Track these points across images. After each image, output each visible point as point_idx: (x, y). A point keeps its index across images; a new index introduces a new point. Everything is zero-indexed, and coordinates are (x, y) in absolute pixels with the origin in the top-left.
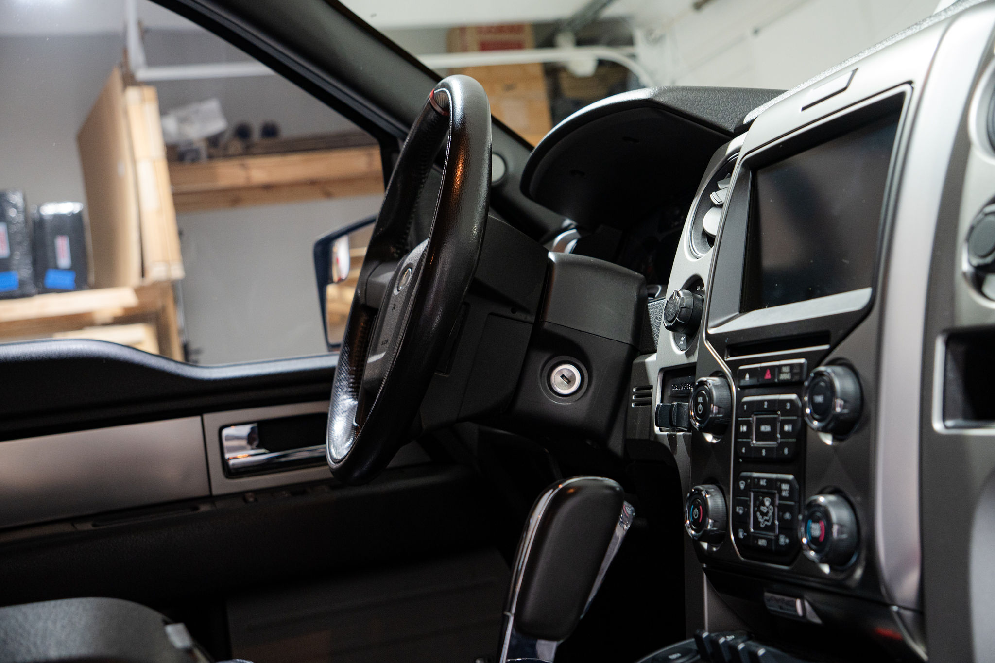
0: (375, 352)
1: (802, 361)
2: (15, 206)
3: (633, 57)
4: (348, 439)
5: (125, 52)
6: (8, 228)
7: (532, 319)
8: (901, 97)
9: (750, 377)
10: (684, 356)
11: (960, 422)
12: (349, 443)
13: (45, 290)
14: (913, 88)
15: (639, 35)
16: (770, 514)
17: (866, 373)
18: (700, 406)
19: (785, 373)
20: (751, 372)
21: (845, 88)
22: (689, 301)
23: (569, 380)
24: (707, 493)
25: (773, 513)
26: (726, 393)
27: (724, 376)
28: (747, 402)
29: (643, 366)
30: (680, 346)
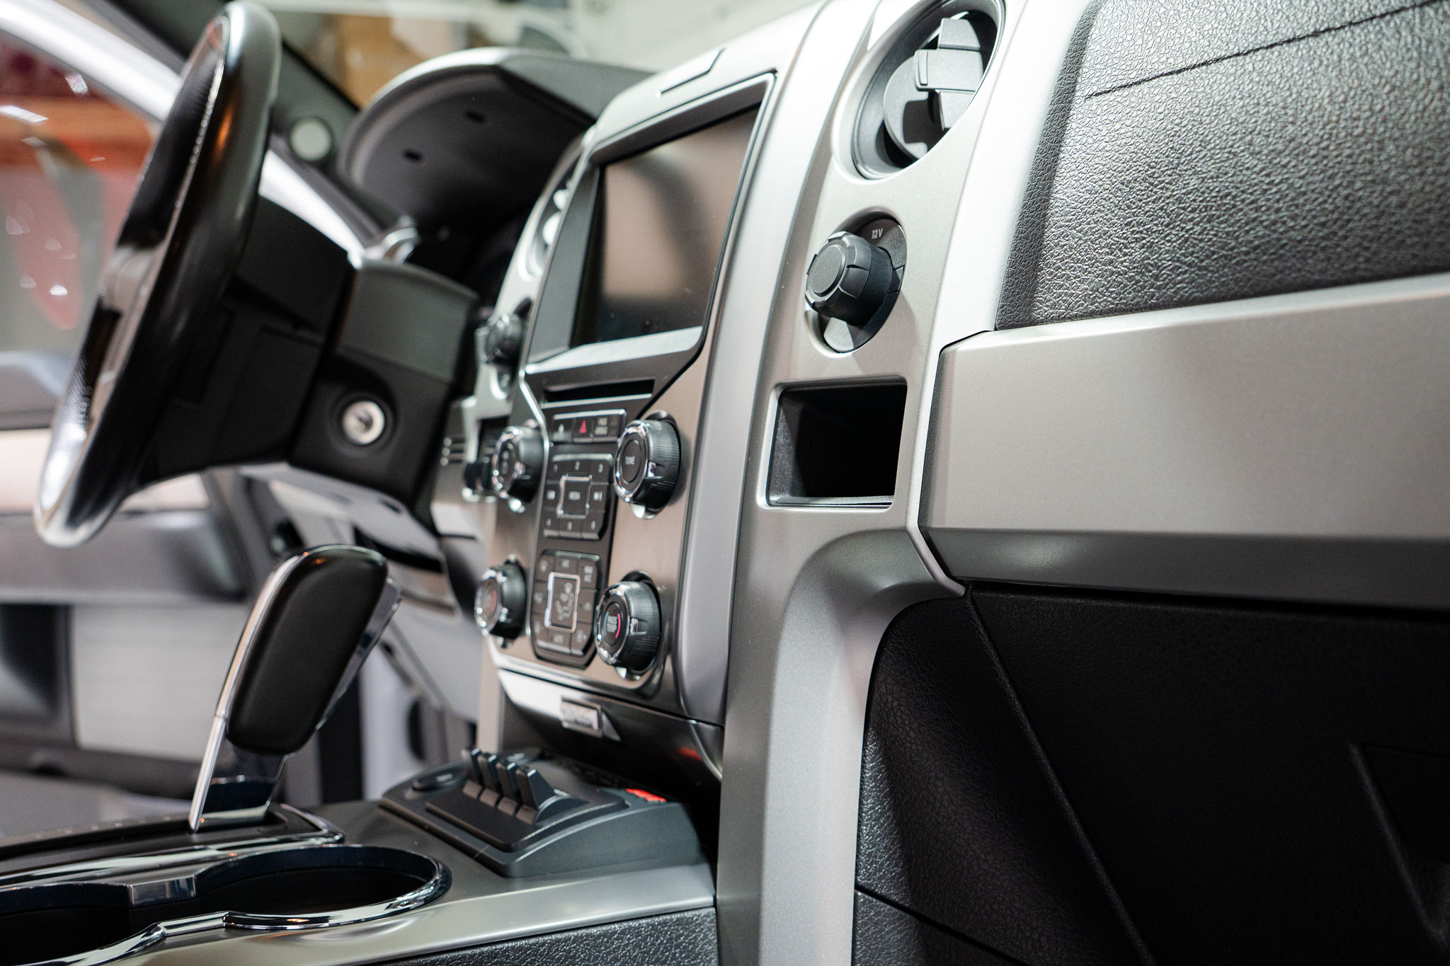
1: (622, 412)
3: (568, 27)
7: (320, 339)
8: (761, 87)
9: (566, 429)
10: (503, 401)
11: (787, 497)
14: (776, 78)
16: (570, 603)
17: (689, 429)
18: (505, 464)
19: (601, 426)
20: (567, 424)
21: (708, 71)
22: (514, 330)
23: (368, 424)
24: (504, 574)
25: (573, 603)
26: (535, 449)
27: (538, 428)
28: (559, 463)
29: (460, 412)
30: (503, 389)
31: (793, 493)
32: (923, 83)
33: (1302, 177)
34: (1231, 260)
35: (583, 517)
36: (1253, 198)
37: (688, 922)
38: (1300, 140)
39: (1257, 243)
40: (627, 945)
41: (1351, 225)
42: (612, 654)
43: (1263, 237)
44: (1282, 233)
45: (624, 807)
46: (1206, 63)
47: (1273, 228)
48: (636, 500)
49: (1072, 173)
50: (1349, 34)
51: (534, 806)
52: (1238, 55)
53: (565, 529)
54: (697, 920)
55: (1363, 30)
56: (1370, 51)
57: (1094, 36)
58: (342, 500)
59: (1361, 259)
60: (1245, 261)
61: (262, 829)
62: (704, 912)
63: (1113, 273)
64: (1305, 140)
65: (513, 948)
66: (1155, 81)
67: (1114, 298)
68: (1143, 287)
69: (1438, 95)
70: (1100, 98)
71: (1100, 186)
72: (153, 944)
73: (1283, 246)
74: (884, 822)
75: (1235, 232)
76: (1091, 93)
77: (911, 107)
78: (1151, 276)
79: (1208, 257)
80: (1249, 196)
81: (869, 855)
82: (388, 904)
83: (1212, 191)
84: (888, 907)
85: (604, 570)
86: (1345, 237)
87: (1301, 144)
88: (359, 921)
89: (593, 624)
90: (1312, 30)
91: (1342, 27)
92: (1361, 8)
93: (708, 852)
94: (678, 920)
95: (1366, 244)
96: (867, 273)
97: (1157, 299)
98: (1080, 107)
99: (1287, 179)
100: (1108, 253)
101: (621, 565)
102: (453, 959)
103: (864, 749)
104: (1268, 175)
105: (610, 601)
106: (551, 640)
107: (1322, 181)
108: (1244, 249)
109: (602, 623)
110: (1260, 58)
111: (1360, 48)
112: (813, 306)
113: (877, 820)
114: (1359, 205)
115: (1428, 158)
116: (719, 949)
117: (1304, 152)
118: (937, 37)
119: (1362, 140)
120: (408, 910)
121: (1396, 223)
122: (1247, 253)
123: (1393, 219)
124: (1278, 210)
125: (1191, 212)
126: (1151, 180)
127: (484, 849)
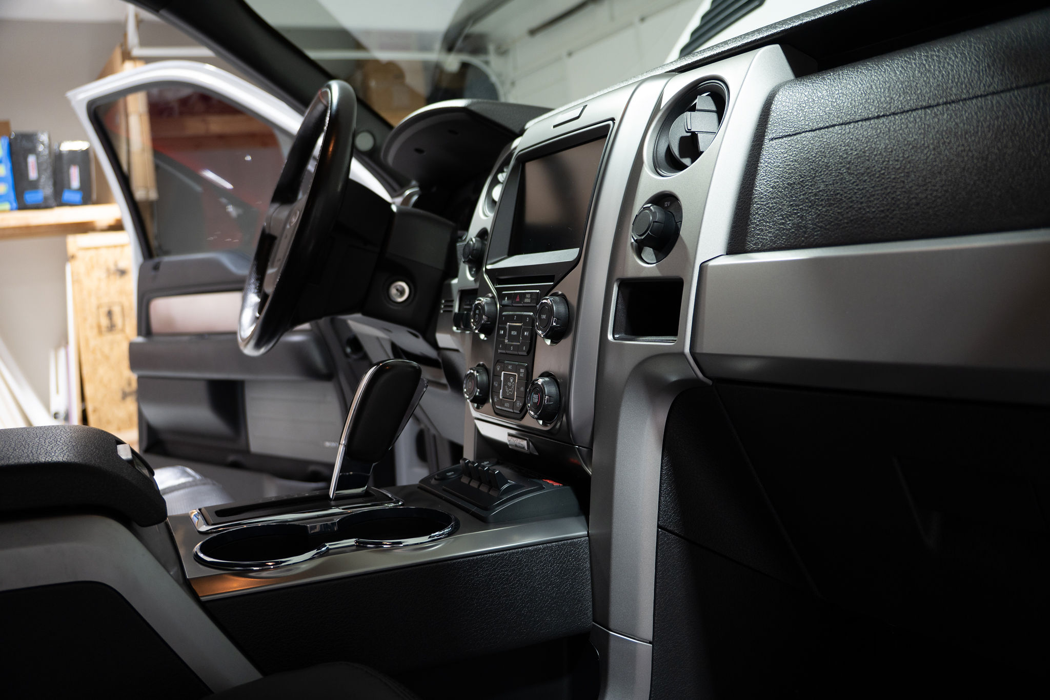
0: (272, 267)
1: (538, 291)
2: (42, 143)
3: (487, 63)
4: (252, 325)
5: (125, 35)
6: (38, 158)
7: (377, 250)
8: (607, 128)
9: (508, 299)
10: (474, 282)
11: (623, 335)
12: (252, 328)
13: (61, 204)
14: (614, 123)
15: (491, 48)
17: (573, 301)
18: (477, 316)
19: (527, 298)
20: (509, 296)
21: (578, 117)
22: (478, 245)
23: (402, 292)
24: (478, 372)
25: (514, 387)
26: (493, 308)
27: (493, 297)
28: (505, 316)
29: (450, 285)
30: (472, 275)
31: (626, 334)
32: (689, 128)
33: (873, 187)
34: (840, 226)
35: (518, 344)
36: (850, 196)
37: (576, 544)
38: (871, 169)
39: (852, 218)
40: (546, 555)
41: (895, 212)
42: (535, 413)
43: (855, 215)
44: (864, 214)
45: (542, 488)
46: (827, 127)
47: (859, 211)
48: (547, 337)
49: (764, 178)
50: (893, 119)
51: (498, 488)
52: (842, 124)
53: (510, 350)
54: (580, 543)
55: (899, 117)
56: (903, 128)
57: (773, 109)
58: (387, 330)
59: (899, 229)
60: (846, 227)
61: (364, 499)
62: (583, 539)
63: (784, 229)
64: (873, 169)
65: (492, 556)
66: (804, 134)
67: (785, 242)
68: (799, 237)
69: (933, 152)
70: (777, 141)
71: (777, 185)
72: (324, 553)
73: (864, 221)
74: (672, 495)
75: (842, 212)
76: (772, 137)
77: (682, 139)
78: (802, 232)
79: (829, 224)
80: (848, 195)
81: (665, 511)
82: (429, 536)
83: (831, 191)
84: (673, 536)
85: (530, 371)
86: (892, 218)
87: (872, 171)
88: (417, 544)
89: (525, 398)
90: (876, 115)
91: (890, 115)
92: (898, 106)
93: (584, 510)
94: (570, 543)
95: (902, 222)
96: (663, 225)
97: (805, 243)
98: (767, 144)
99: (866, 188)
100: (781, 219)
101: (539, 368)
102: (464, 561)
103: (662, 460)
104: (857, 185)
105: (534, 387)
106: (503, 405)
107: (882, 190)
108: (846, 221)
109: (530, 398)
110: (852, 126)
111: (898, 126)
112: (636, 241)
113: (668, 494)
114: (898, 203)
115: (929, 182)
116: (590, 557)
117: (873, 175)
118: (696, 103)
119: (900, 171)
120: (440, 538)
121: (915, 213)
122: (847, 223)
123: (914, 211)
124: (862, 203)
125: (821, 201)
126: (802, 184)
127: (474, 509)
